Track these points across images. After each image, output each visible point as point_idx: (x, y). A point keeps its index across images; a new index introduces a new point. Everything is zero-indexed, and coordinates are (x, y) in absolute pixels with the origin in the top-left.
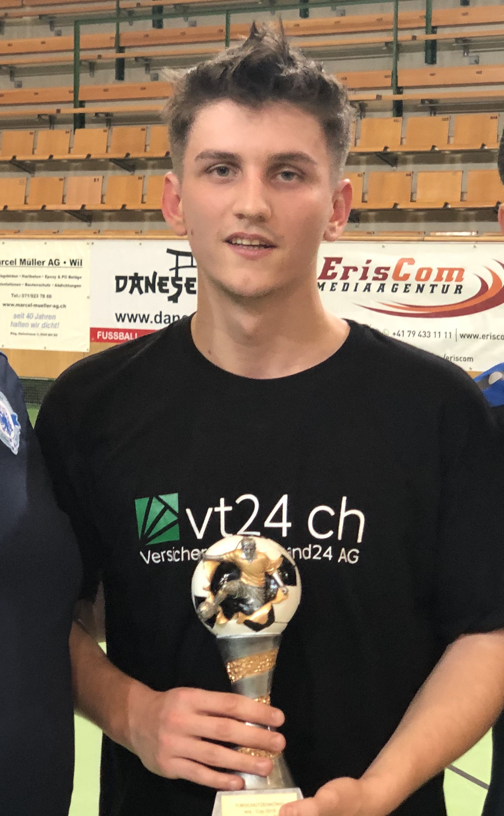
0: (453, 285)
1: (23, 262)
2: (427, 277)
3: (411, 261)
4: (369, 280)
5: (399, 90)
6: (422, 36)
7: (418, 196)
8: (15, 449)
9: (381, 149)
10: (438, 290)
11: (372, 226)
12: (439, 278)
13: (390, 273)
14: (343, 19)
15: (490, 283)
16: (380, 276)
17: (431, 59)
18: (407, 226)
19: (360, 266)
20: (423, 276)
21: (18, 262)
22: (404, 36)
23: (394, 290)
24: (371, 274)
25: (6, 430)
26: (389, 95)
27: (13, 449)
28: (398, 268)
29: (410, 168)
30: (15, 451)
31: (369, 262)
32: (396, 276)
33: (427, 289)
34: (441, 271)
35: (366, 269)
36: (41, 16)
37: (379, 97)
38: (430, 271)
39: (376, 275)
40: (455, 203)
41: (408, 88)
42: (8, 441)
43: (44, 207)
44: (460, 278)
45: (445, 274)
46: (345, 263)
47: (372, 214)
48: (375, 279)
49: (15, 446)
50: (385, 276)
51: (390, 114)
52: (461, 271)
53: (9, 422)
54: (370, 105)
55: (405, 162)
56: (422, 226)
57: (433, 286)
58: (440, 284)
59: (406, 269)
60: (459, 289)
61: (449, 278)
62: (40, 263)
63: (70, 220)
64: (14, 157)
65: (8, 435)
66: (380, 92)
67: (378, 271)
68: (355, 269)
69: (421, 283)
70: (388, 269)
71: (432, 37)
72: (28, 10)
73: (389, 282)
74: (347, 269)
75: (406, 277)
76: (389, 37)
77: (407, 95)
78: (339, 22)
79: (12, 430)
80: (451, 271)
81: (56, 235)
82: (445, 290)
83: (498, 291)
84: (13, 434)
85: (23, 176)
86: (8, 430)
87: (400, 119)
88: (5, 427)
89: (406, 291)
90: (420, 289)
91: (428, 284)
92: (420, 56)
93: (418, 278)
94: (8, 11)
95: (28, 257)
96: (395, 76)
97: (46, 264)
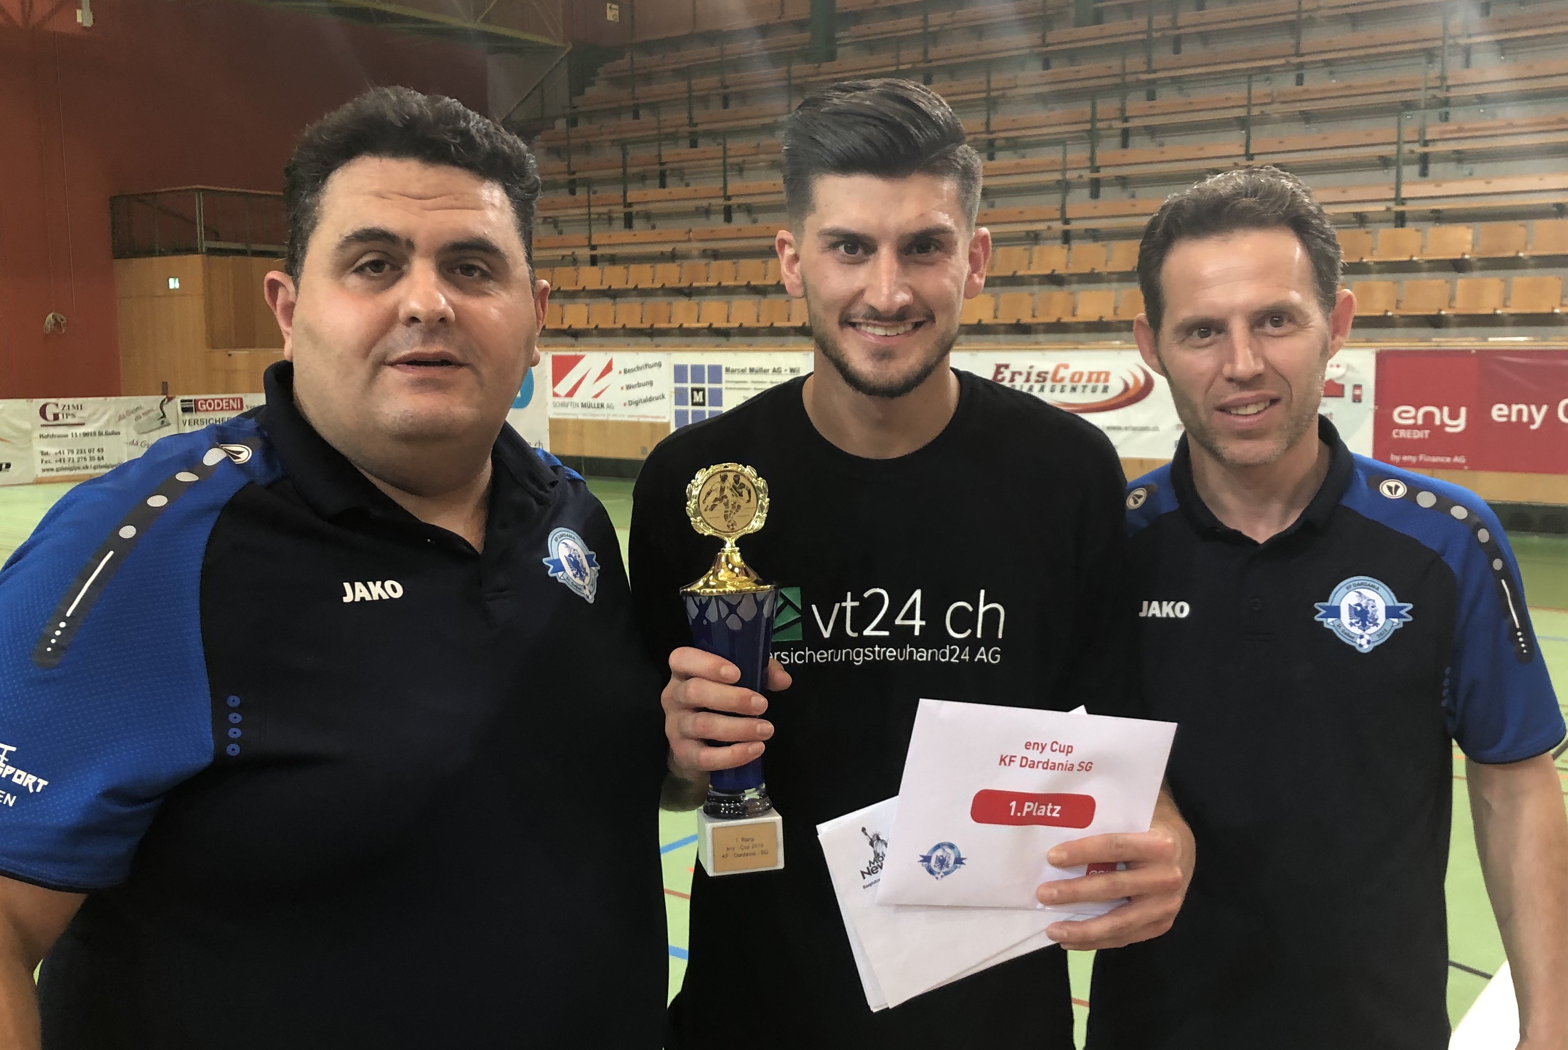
0: (1101, 386)
1: (752, 370)
2: (1079, 380)
3: (1066, 367)
4: (1032, 383)
5: (1067, 222)
6: (1087, 175)
7: (1078, 312)
8: (590, 597)
9: (1048, 272)
10: (1089, 390)
11: (1041, 337)
12: (1089, 380)
13: (1049, 376)
14: (1022, 161)
15: (1131, 383)
16: (1041, 379)
17: (1095, 195)
18: (1070, 336)
19: (1024, 370)
20: (1076, 378)
21: (748, 371)
22: (1071, 175)
23: (1052, 390)
24: (1033, 377)
25: (579, 576)
26: (1058, 226)
27: (588, 597)
28: (1056, 372)
29: (1074, 287)
30: (591, 600)
31: (1031, 367)
32: (1054, 379)
33: (1079, 389)
34: (1091, 374)
35: (1029, 374)
36: (773, 162)
37: (1049, 228)
38: (1081, 374)
39: (1037, 378)
40: (1109, 316)
41: (1073, 219)
42: (580, 589)
43: (772, 324)
44: (1106, 380)
45: (1094, 377)
46: (1013, 368)
47: (1041, 327)
48: (1037, 381)
49: (590, 593)
50: (1045, 380)
51: (1059, 242)
52: (1107, 374)
53: (582, 566)
54: (1044, 235)
55: (1070, 283)
56: (1082, 336)
57: (1085, 387)
58: (1090, 385)
59: (1062, 373)
60: (1105, 389)
61: (1098, 380)
62: (766, 371)
63: (795, 335)
64: (749, 282)
65: (581, 583)
66: (1049, 223)
67: (1039, 375)
68: (1020, 374)
69: (1074, 384)
70: (1047, 373)
71: (1095, 175)
72: (762, 157)
73: (1048, 384)
74: (1014, 374)
75: (1062, 380)
76: (1057, 176)
77: (1074, 226)
78: (1018, 164)
79: (587, 574)
80: (1099, 374)
81: (782, 348)
82: (1094, 390)
83: (1138, 389)
84: (587, 579)
85: (756, 298)
86: (581, 576)
87: (1066, 246)
88: (577, 574)
89: (1062, 391)
90: (1074, 389)
91: (1080, 386)
92: (1086, 192)
93: (1072, 380)
94: (746, 158)
95: (756, 366)
96: (1063, 209)
97: (771, 371)
